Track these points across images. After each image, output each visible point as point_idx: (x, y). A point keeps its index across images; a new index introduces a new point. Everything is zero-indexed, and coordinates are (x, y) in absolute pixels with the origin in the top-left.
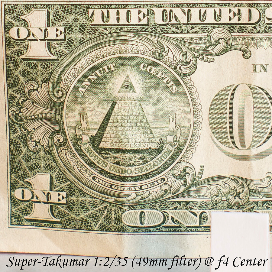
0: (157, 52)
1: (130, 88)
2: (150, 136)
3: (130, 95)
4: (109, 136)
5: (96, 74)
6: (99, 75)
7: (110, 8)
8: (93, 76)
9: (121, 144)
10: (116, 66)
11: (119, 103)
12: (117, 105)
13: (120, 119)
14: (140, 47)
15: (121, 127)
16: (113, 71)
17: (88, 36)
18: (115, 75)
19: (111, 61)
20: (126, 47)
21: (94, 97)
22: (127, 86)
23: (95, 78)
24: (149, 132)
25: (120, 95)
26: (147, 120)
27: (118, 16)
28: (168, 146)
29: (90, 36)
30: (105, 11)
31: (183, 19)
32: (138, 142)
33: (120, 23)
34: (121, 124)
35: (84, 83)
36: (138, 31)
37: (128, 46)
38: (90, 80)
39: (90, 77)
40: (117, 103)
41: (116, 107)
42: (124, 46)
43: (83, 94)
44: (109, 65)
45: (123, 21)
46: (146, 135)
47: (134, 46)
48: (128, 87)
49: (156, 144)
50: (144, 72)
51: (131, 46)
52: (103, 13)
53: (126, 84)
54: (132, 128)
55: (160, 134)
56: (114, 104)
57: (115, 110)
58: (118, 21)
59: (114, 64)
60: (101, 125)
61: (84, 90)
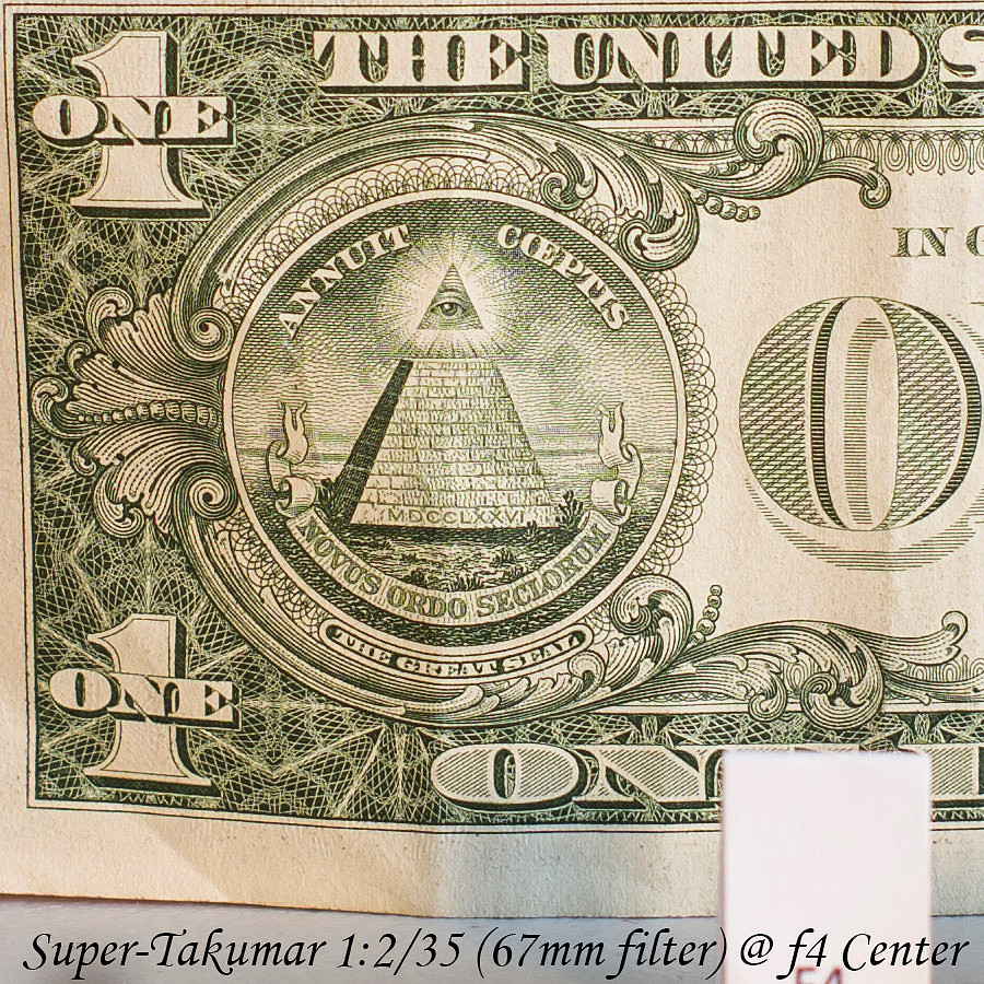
0: (555, 183)
1: (460, 311)
2: (531, 482)
3: (460, 336)
4: (384, 482)
5: (340, 264)
6: (352, 265)
7: (389, 29)
8: (329, 268)
9: (428, 510)
10: (413, 236)
11: (421, 366)
12: (413, 372)
13: (426, 420)
14: (497, 166)
15: (428, 452)
16: (399, 252)
17: (313, 129)
18: (405, 266)
19: (393, 216)
20: (446, 167)
21: (332, 345)
22: (451, 304)
23: (337, 275)
24: (528, 467)
25: (425, 339)
26: (521, 427)
27: (417, 57)
28: (595, 517)
29: (320, 128)
30: (372, 39)
31: (649, 68)
32: (488, 503)
33: (425, 82)
34: (427, 439)
35: (297, 296)
36: (488, 108)
37: (454, 162)
38: (317, 285)
39: (320, 274)
40: (414, 366)
41: (411, 380)
42: (440, 162)
43: (292, 333)
44: (387, 233)
45: (436, 74)
46: (519, 478)
47: (475, 163)
48: (454, 307)
49: (553, 510)
50: (510, 257)
51: (463, 162)
52: (364, 46)
53: (447, 297)
54: (468, 454)
55: (566, 477)
56: (404, 368)
57: (407, 391)
58: (418, 74)
59: (404, 228)
60: (358, 443)
61: (298, 319)
